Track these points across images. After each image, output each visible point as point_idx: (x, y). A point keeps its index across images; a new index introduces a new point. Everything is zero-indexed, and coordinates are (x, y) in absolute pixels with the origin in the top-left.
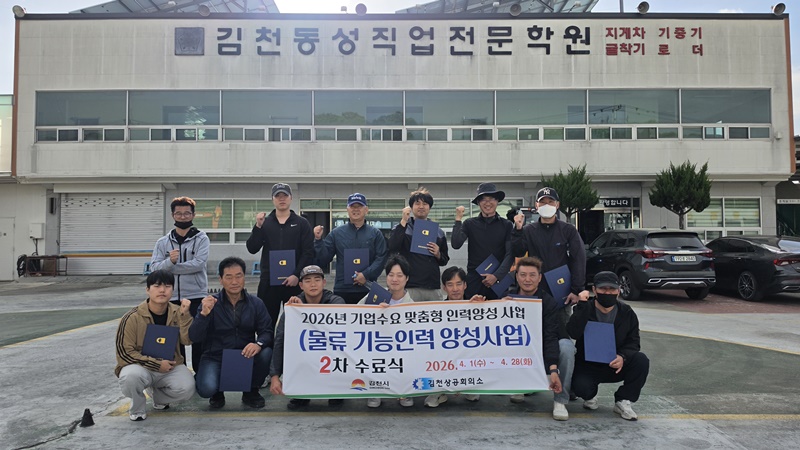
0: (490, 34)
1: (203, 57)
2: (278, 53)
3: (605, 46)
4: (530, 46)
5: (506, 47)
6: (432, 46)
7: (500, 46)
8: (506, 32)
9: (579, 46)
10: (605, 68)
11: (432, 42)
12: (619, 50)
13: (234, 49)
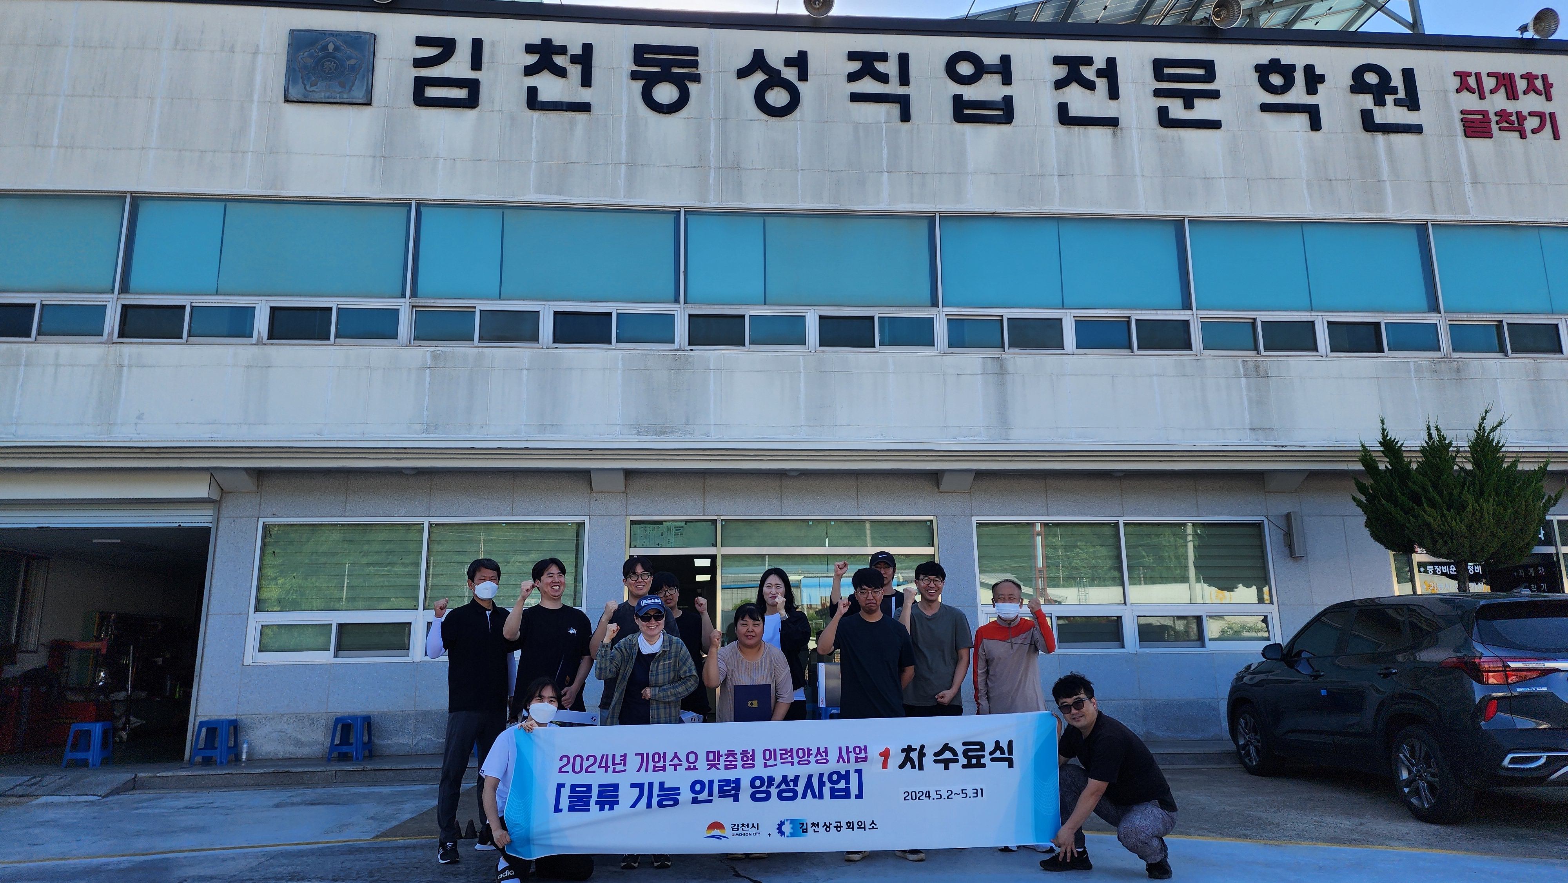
0: (1159, 76)
1: (367, 110)
2: (584, 107)
3: (1458, 117)
4: (1266, 108)
5: (1203, 109)
6: (1008, 101)
7: (1189, 106)
8: (1200, 72)
9: (1390, 113)
10: (1465, 170)
11: (1007, 91)
12: (1494, 127)
13: (461, 93)
